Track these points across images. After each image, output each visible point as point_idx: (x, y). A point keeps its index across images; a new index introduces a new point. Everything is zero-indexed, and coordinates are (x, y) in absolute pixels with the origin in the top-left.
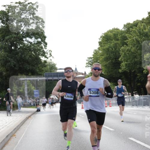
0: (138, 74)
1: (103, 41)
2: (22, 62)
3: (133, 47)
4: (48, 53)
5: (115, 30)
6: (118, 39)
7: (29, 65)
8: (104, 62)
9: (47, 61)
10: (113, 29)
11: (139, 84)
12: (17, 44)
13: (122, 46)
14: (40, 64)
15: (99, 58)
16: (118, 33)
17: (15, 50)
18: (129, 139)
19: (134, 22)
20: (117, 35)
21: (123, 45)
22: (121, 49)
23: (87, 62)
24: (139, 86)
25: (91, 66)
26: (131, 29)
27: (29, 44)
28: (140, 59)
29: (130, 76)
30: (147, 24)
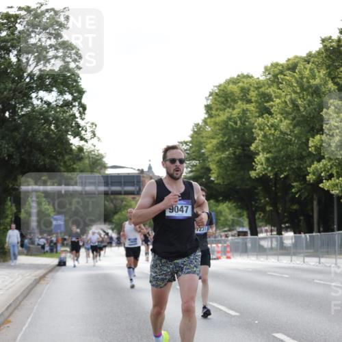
0: (295, 184)
1: (216, 104)
2: (28, 148)
3: (285, 119)
4: (88, 128)
5: (244, 80)
6: (251, 100)
7: (43, 155)
8: (215, 153)
9: (85, 148)
10: (238, 76)
11: (295, 207)
12: (16, 107)
13: (259, 116)
14: (70, 154)
15: (205, 144)
16: (250, 85)
17: (12, 119)
18: (274, 337)
19: (289, 60)
20: (249, 90)
21: (261, 115)
22: (256, 124)
24: (296, 210)
26: (282, 76)
27: (45, 106)
28: (298, 149)
29: (276, 187)
30: (318, 66)
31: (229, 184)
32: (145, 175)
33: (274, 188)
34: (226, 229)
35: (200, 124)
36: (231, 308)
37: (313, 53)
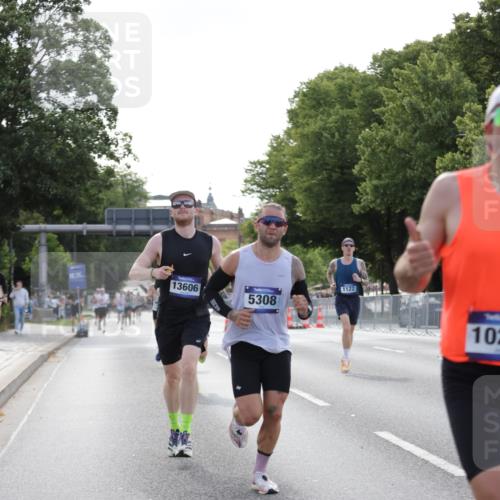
1: (303, 109)
2: (33, 172)
3: (402, 131)
4: (120, 142)
5: (345, 74)
6: (354, 102)
7: (55, 181)
8: (302, 177)
9: (116, 170)
10: (336, 69)
12: (17, 111)
13: (363, 127)
14: (94, 179)
15: (287, 165)
16: (353, 82)
17: (11, 130)
18: (377, 436)
19: (407, 47)
20: (350, 89)
21: (368, 125)
22: (360, 138)
23: (248, 176)
25: (259, 189)
26: (397, 70)
27: (58, 110)
28: (422, 172)
29: (388, 226)
30: (450, 55)
31: (321, 222)
32: (203, 209)
33: (385, 228)
34: (319, 286)
35: (282, 137)
36: (317, 396)
37: (443, 36)
